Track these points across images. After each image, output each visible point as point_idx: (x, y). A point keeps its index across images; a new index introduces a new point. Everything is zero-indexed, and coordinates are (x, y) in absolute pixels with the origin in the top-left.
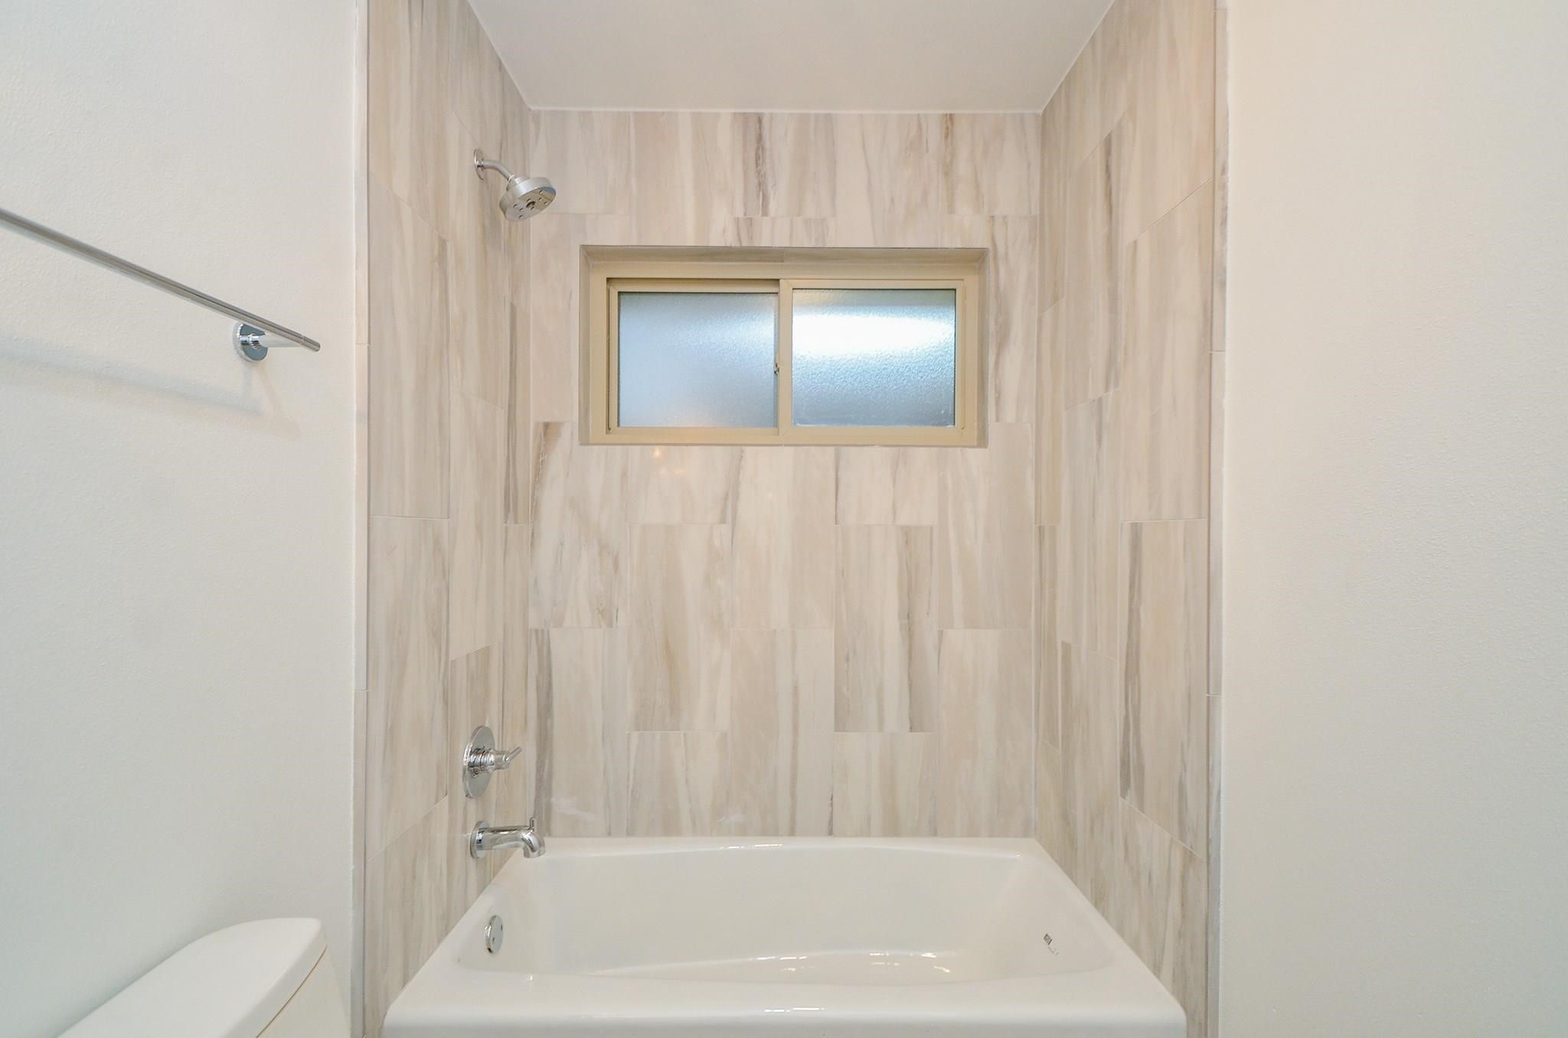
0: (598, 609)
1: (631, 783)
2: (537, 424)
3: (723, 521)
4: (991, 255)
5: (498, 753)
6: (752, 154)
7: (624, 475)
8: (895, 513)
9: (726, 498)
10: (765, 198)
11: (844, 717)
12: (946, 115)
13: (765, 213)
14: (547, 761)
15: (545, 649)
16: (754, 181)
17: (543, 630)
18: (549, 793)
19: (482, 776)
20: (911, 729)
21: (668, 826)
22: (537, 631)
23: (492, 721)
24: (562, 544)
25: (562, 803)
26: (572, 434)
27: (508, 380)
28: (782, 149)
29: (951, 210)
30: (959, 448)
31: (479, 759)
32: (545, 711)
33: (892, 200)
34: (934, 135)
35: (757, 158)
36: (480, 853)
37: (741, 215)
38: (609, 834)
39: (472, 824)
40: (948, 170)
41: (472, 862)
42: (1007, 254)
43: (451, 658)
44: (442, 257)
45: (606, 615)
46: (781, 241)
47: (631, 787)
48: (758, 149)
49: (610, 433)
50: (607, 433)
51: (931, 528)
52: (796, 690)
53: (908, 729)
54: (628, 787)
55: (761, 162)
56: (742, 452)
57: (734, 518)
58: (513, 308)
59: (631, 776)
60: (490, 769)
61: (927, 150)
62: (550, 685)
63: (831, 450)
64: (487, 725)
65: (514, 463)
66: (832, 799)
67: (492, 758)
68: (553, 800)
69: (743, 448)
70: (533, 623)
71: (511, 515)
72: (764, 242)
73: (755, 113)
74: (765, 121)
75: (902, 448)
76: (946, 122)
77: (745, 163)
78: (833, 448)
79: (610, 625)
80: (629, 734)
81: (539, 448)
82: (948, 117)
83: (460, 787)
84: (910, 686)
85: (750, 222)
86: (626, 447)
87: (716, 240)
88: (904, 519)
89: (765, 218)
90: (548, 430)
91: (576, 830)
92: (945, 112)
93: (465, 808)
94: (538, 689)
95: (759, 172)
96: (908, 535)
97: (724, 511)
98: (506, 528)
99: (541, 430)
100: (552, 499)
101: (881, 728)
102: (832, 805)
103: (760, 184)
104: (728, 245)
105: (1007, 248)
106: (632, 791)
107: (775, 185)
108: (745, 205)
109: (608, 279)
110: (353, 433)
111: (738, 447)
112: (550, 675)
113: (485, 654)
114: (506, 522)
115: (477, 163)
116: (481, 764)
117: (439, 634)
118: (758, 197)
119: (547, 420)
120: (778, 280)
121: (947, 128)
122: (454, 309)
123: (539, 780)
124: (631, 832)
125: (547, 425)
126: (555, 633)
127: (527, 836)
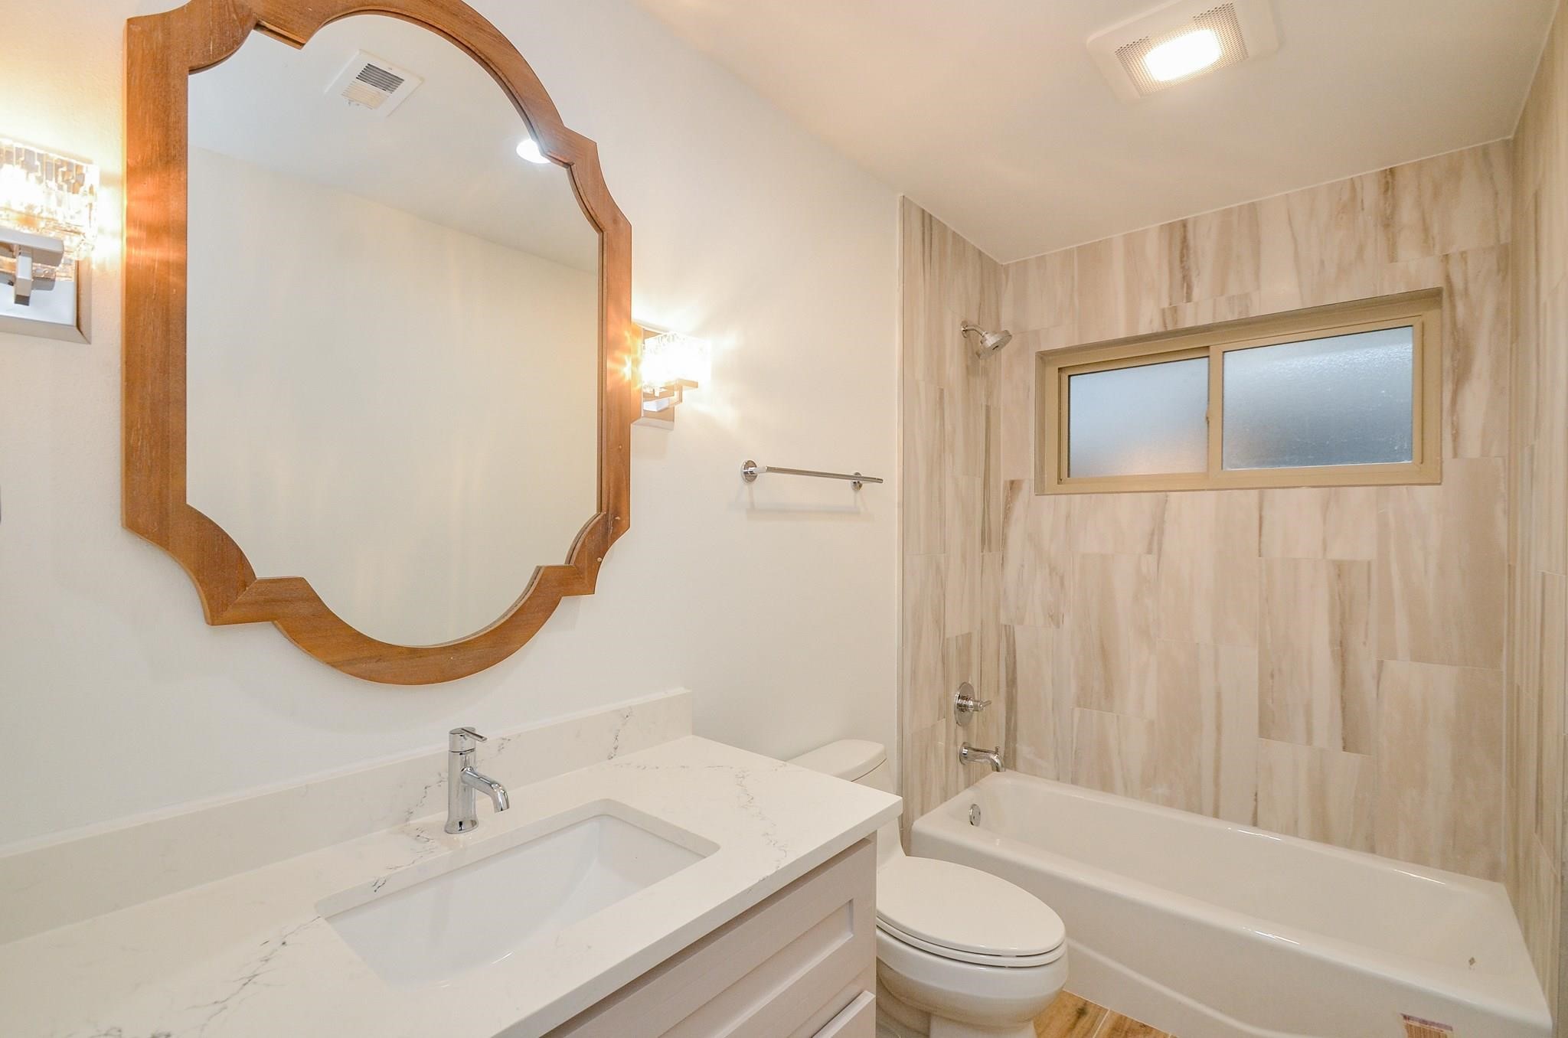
0: (1049, 614)
1: (1074, 745)
2: (1005, 482)
3: (1149, 551)
4: (1445, 295)
5: (975, 701)
6: (1177, 254)
7: (1068, 516)
8: (1325, 550)
9: (1152, 534)
10: (1189, 288)
11: (1268, 725)
12: (1386, 170)
13: (1189, 299)
14: (1013, 718)
15: (1011, 638)
16: (1178, 276)
17: (1010, 626)
18: (1015, 740)
19: (967, 714)
20: (1344, 749)
21: (1105, 784)
22: (1006, 626)
23: (973, 681)
24: (1023, 566)
25: (1024, 750)
26: (1030, 488)
27: (984, 458)
28: (1205, 246)
29: (1393, 259)
30: (1405, 486)
31: (964, 702)
32: (1012, 682)
33: (1322, 262)
34: (1370, 194)
35: (1182, 256)
36: (965, 761)
37: (1166, 305)
38: (1058, 779)
39: (960, 742)
40: (1388, 222)
41: (960, 766)
42: (1466, 289)
43: (947, 636)
44: (941, 397)
45: (1055, 618)
46: (1205, 320)
47: (1074, 748)
48: (1182, 249)
49: (1062, 484)
50: (1058, 483)
51: (1369, 564)
52: (1219, 696)
53: (1341, 748)
54: (1072, 748)
55: (1185, 259)
56: (1167, 496)
57: (1160, 550)
58: (988, 408)
59: (1075, 741)
60: (971, 710)
61: (1363, 209)
62: (1015, 663)
63: (1254, 493)
64: (970, 682)
65: (989, 511)
66: (1256, 795)
67: (971, 703)
68: (1017, 745)
69: (1168, 493)
70: (1003, 620)
71: (986, 546)
72: (1189, 323)
73: (1179, 221)
74: (1190, 227)
75: (1334, 489)
76: (1386, 177)
77: (1171, 263)
78: (1256, 491)
79: (1058, 627)
80: (1073, 709)
81: (1007, 499)
82: (1388, 172)
83: (953, 718)
84: (1344, 709)
85: (1175, 310)
86: (1069, 496)
87: (1143, 331)
88: (1337, 552)
89: (1189, 304)
90: (1013, 486)
91: (1033, 771)
92: (1385, 168)
93: (956, 730)
94: (1007, 667)
95: (1183, 268)
96: (1340, 570)
97: (1150, 543)
98: (983, 556)
99: (1008, 485)
100: (1016, 535)
101: (1309, 741)
102: (1256, 800)
103: (1184, 277)
104: (1155, 331)
105: (1466, 282)
106: (1076, 751)
107: (1198, 275)
108: (1171, 298)
109: (1059, 369)
110: (896, 512)
111: (1164, 493)
112: (1015, 657)
113: (968, 637)
114: (982, 552)
115: (963, 329)
116: (965, 706)
117: (940, 623)
118: (1183, 287)
119: (1013, 479)
120: (1208, 347)
121: (1387, 183)
122: (948, 427)
123: (1008, 729)
124: (1074, 781)
125: (1012, 482)
126: (1018, 629)
127: (995, 758)
